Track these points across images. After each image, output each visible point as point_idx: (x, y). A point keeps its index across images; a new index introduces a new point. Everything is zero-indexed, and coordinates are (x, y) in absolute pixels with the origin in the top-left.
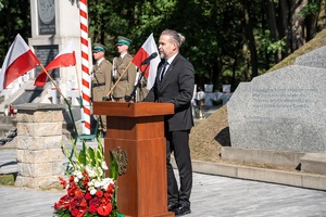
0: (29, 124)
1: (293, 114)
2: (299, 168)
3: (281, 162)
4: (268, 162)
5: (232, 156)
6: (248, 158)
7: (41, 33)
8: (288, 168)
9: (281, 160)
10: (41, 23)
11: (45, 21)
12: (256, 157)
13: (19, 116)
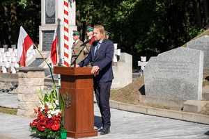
0: (25, 79)
1: (180, 77)
2: (182, 109)
3: (173, 105)
4: (166, 105)
5: (145, 101)
6: (154, 102)
7: (47, 23)
8: (177, 109)
9: (173, 104)
10: (47, 16)
11: (50, 15)
12: (159, 102)
13: (20, 74)
